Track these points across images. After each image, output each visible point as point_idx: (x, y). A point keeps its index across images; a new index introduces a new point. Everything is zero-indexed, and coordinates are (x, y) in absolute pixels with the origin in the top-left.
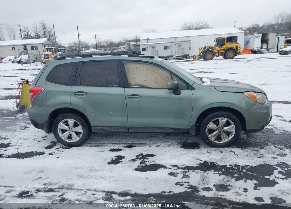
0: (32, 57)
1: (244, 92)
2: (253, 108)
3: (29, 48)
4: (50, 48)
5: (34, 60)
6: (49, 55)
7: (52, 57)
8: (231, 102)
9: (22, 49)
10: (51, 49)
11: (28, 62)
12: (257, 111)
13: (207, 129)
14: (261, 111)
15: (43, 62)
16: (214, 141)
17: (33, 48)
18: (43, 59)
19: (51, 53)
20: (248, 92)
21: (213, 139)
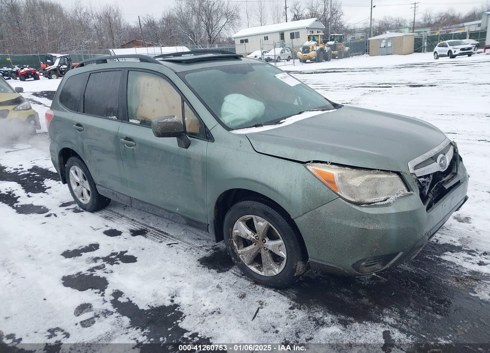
0: (287, 51)
1: (309, 162)
2: (323, 209)
3: (287, 36)
4: (314, 35)
5: (289, 56)
6: (311, 47)
7: (315, 51)
8: (267, 183)
9: (278, 37)
10: (316, 36)
11: (279, 59)
12: (335, 220)
13: (234, 235)
14: (346, 223)
15: (300, 59)
16: (249, 266)
17: (292, 36)
18: (299, 54)
19: (314, 43)
20: (323, 165)
21: (246, 260)
